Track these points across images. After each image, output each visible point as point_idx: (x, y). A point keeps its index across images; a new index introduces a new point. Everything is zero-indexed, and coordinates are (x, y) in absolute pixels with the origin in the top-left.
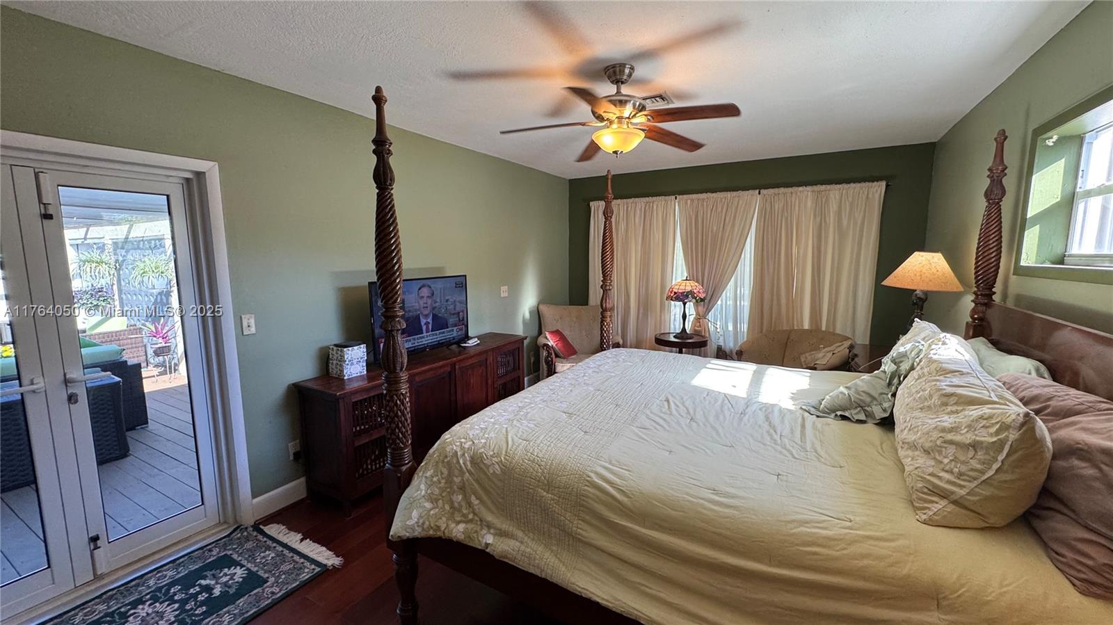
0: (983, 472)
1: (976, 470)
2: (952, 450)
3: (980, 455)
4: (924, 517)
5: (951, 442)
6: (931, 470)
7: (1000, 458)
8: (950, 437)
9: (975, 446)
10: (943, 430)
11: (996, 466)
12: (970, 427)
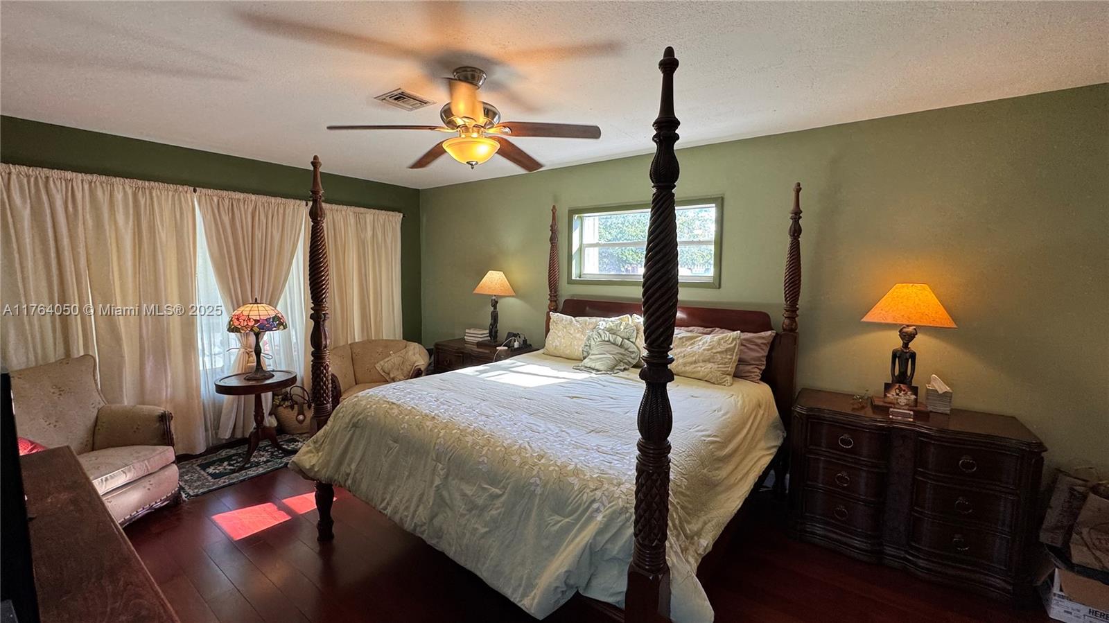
0: (732, 359)
1: (730, 359)
2: (718, 355)
3: (729, 354)
4: (729, 384)
5: (717, 352)
6: (716, 366)
7: (736, 351)
8: (715, 351)
9: (727, 351)
10: (708, 350)
11: (735, 354)
12: (719, 344)
